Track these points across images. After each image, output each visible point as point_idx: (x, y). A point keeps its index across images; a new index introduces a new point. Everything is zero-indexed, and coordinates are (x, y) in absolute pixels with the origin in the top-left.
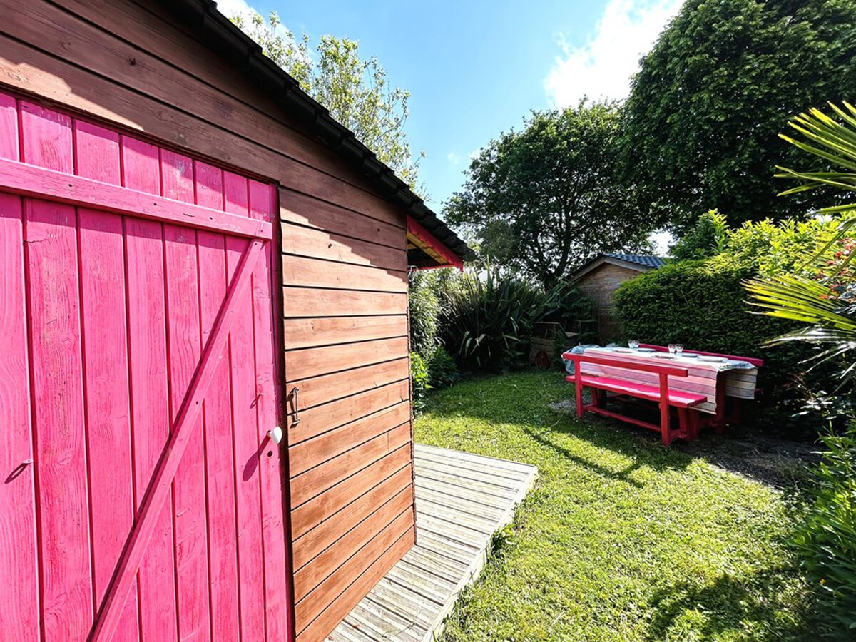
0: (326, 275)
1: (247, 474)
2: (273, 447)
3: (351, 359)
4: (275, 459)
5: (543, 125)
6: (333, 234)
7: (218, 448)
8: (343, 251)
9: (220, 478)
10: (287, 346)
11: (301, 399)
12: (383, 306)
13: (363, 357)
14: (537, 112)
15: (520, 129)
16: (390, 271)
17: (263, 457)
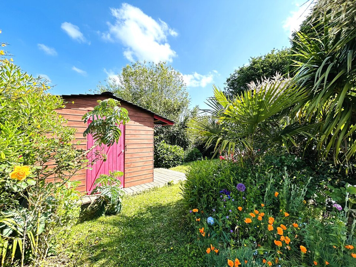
0: (133, 128)
1: (118, 156)
2: (123, 153)
3: (138, 142)
4: (123, 155)
5: (255, 63)
6: (135, 121)
7: (115, 151)
8: (137, 124)
9: (115, 155)
10: (126, 138)
11: (127, 147)
12: (146, 133)
13: (141, 142)
14: (253, 57)
15: (247, 64)
16: (148, 126)
17: (121, 154)
